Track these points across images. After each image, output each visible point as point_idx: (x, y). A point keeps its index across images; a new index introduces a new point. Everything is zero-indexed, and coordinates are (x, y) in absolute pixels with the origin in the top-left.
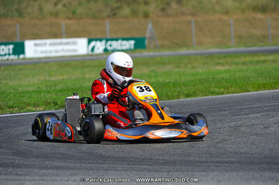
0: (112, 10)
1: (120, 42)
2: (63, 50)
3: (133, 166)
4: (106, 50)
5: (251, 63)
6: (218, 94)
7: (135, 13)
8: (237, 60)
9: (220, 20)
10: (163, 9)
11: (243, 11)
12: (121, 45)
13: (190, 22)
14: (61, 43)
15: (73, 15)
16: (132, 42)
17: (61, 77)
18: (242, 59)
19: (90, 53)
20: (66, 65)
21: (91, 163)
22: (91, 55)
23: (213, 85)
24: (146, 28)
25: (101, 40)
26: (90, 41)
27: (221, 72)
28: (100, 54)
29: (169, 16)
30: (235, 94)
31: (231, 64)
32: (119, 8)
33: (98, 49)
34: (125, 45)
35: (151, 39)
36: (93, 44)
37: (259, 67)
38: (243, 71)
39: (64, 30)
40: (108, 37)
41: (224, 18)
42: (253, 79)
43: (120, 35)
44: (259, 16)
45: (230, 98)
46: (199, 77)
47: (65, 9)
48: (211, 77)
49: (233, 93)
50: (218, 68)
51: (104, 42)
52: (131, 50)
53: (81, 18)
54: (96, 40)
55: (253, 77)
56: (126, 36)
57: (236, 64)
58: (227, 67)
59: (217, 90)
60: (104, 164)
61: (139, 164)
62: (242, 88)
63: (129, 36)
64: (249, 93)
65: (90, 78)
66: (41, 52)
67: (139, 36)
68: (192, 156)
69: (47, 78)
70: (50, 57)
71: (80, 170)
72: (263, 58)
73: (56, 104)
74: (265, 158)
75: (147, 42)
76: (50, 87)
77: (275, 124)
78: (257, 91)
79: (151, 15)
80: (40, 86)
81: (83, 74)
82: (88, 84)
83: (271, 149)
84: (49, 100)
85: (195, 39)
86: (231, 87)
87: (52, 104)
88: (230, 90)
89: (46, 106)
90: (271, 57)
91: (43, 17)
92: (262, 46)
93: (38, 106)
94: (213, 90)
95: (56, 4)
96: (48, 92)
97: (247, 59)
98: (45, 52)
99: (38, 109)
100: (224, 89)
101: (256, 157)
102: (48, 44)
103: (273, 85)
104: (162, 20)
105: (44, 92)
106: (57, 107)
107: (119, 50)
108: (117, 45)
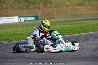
0: (27, 6)
1: (30, 17)
2: (10, 21)
3: (37, 61)
4: (25, 20)
5: (76, 24)
6: (65, 35)
7: (35, 7)
8: (71, 23)
9: (65, 9)
10: (45, 6)
11: (73, 6)
12: (30, 19)
13: (54, 10)
14: (9, 19)
15: (13, 8)
16: (34, 18)
17: (10, 30)
18: (73, 23)
19: (19, 22)
20: (11, 26)
21: (22, 60)
22: (20, 22)
23: (63, 32)
24: (39, 12)
25: (23, 17)
26: (19, 18)
27: (66, 27)
28: (23, 22)
29: (47, 8)
30: (71, 35)
31: (69, 24)
32: (29, 6)
33: (22, 20)
34: (32, 19)
37: (79, 25)
38: (74, 27)
39: (10, 14)
40: (26, 16)
42: (77, 30)
43: (29, 15)
44: (79, 7)
45: (70, 36)
46: (58, 29)
47: (10, 6)
48: (62, 29)
49: (71, 34)
50: (65, 26)
51: (24, 18)
52: (34, 20)
53: (16, 10)
54: (21, 17)
55: (77, 29)
56: (31, 15)
57: (71, 24)
58: (68, 26)
59: (65, 33)
60: (26, 60)
61: (38, 60)
62: (74, 33)
63: (33, 15)
64: (76, 34)
65: (20, 30)
66: (3, 22)
67: (36, 15)
68: (57, 57)
69: (5, 31)
70: (5, 24)
71: (18, 62)
72: (80, 22)
73: (8, 40)
74: (83, 57)
75: (39, 17)
76: (6, 34)
77: (86, 45)
78: (79, 33)
79: (40, 8)
80: (3, 34)
81: (17, 29)
82: (19, 33)
83: (85, 54)
84: (6, 38)
85: (56, 16)
86: (70, 32)
87: (7, 40)
88: (69, 33)
89: (5, 40)
90: (83, 22)
91: (3, 10)
92: (80, 18)
93: (2, 41)
94: (63, 33)
95: (7, 5)
96: (6, 36)
97: (75, 23)
98: (4, 22)
99: (2, 42)
100: (67, 33)
101: (80, 57)
102: (5, 19)
103: (85, 32)
104: (44, 9)
105: (4, 36)
106: (9, 41)
107: (29, 21)
108: (29, 19)
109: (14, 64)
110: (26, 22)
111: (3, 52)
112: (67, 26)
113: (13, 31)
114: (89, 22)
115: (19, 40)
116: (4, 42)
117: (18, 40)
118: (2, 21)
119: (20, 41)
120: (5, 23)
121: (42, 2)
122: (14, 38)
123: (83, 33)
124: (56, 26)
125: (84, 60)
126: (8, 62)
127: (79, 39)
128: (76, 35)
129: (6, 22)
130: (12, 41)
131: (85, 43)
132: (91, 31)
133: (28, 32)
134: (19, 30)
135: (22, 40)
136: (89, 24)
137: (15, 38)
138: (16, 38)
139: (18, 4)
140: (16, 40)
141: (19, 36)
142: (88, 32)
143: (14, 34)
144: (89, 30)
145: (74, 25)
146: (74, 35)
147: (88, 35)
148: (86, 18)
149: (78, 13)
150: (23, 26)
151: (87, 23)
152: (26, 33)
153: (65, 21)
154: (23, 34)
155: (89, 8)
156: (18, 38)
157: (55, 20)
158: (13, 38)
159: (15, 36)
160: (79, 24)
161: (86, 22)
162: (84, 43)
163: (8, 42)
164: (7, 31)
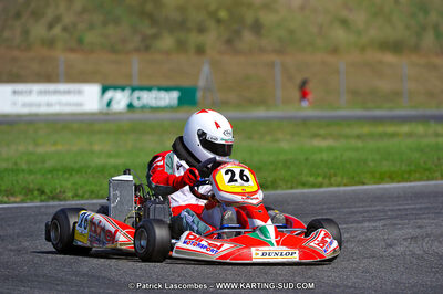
0: (145, 38)
1: (154, 93)
2: (59, 103)
4: (130, 106)
5: (371, 136)
6: (313, 186)
7: (181, 46)
8: (347, 131)
9: (324, 63)
11: (363, 49)
12: (156, 99)
13: (272, 65)
14: (56, 92)
15: (79, 45)
16: (175, 95)
17: (53, 149)
18: (357, 130)
19: (105, 109)
20: (64, 127)
22: (107, 114)
23: (305, 172)
24: (199, 72)
25: (123, 89)
26: (104, 90)
27: (320, 150)
28: (120, 113)
29: (237, 52)
30: (342, 188)
31: (338, 137)
32: (156, 36)
33: (118, 102)
35: (207, 89)
36: (109, 94)
37: (384, 144)
38: (357, 149)
39: (62, 69)
40: (136, 83)
41: (330, 59)
42: (372, 164)
43: (153, 82)
44: (389, 58)
46: (282, 157)
47: (65, 35)
48: (302, 157)
49: (339, 185)
50: (317, 143)
51: (127, 92)
52: (172, 107)
53: (91, 52)
54: (115, 88)
55: (373, 160)
56: (164, 83)
57: (347, 137)
58: (330, 142)
59: (312, 179)
62: (353, 178)
63: (170, 83)
64: (366, 187)
65: (101, 150)
66: (24, 105)
67: (186, 83)
69: (31, 148)
70: (36, 115)
72: (391, 129)
73: (43, 192)
75: (199, 95)
76: (36, 163)
77: (405, 240)
78: (379, 183)
79: (208, 50)
80: (19, 161)
81: (91, 144)
82: (97, 161)
84: (31, 186)
85: (279, 93)
86: (335, 175)
87: (36, 193)
88: (333, 180)
89: (26, 195)
90: (405, 129)
91: (29, 48)
92: (391, 109)
93: (13, 195)
94: (305, 179)
95: (50, 26)
96: (31, 172)
97: (365, 130)
98: (31, 105)
99: (12, 199)
100: (324, 178)
102: (35, 92)
103: (406, 176)
104: (226, 59)
105: (23, 171)
106: (43, 197)
107: (152, 107)
108: (150, 98)
110: (137, 116)
111: (11, 250)
112: (324, 144)
113: (69, 151)
114: (431, 130)
115: (93, 195)
116: (22, 201)
117: (86, 196)
118: (20, 99)
119: (95, 201)
120: (34, 110)
121: (219, 21)
122: (68, 184)
123: (399, 182)
124: (275, 141)
127: (378, 211)
129: (39, 105)
130: (60, 200)
131: (402, 228)
132: (438, 174)
134: (97, 148)
136: (432, 141)
137: (74, 184)
138: (81, 187)
139: (105, 24)
140: (77, 195)
141: (93, 177)
142: (420, 180)
143: (73, 170)
144: (427, 169)
145: (360, 144)
146: (353, 191)
147: (418, 195)
148: (420, 112)
149: (384, 85)
150: (120, 132)
151: (421, 136)
153: (319, 119)
155: (435, 67)
156: (87, 188)
157: (272, 113)
158: (64, 183)
159: (77, 179)
160: (382, 136)
161: (420, 129)
162: (399, 229)
163: (42, 201)
164: (40, 150)
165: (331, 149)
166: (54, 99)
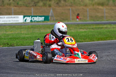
0: (35, 3)
1: (38, 17)
2: (12, 20)
4: (31, 21)
5: (96, 28)
6: (80, 42)
7: (45, 5)
8: (89, 27)
9: (83, 9)
10: (57, 3)
11: (93, 5)
13: (69, 9)
14: (11, 17)
15: (17, 5)
16: (43, 18)
17: (11, 33)
18: (92, 27)
19: (24, 22)
20: (14, 27)
22: (25, 23)
23: (78, 38)
24: (50, 11)
25: (29, 16)
26: (24, 17)
27: (82, 32)
28: (29, 23)
29: (60, 6)
31: (87, 29)
32: (38, 2)
33: (28, 20)
34: (40, 19)
35: (51, 16)
36: (26, 18)
37: (99, 30)
38: (92, 32)
39: (13, 11)
40: (33, 15)
41: (85, 8)
42: (96, 36)
43: (38, 15)
44: (101, 7)
45: (86, 44)
46: (72, 34)
47: (14, 2)
48: (78, 34)
49: (87, 42)
50: (81, 30)
51: (30, 17)
52: (42, 21)
53: (21, 6)
54: (27, 16)
55: (97, 35)
56: (40, 15)
57: (89, 29)
58: (85, 30)
59: (80, 40)
60: (28, 72)
62: (91, 39)
63: (42, 15)
65: (24, 33)
66: (3, 21)
67: (46, 15)
68: (68, 69)
69: (5, 33)
70: (6, 23)
71: (18, 74)
72: (101, 26)
73: (8, 44)
74: (100, 71)
75: (50, 18)
76: (6, 37)
77: (105, 56)
78: (98, 41)
79: (52, 6)
80: (2, 36)
81: (21, 31)
82: (23, 36)
83: (103, 67)
84: (5, 43)
85: (71, 17)
86: (86, 39)
87: (6, 44)
89: (4, 45)
90: (105, 26)
91: (4, 6)
92: (101, 21)
94: (78, 40)
96: (5, 39)
97: (94, 27)
98: (4, 21)
100: (83, 40)
101: (96, 71)
102: (6, 18)
103: (105, 39)
104: (57, 8)
105: (3, 39)
106: (8, 46)
107: (37, 21)
109: (12, 75)
110: (33, 23)
112: (83, 30)
113: (15, 33)
114: (112, 26)
115: (22, 45)
116: (3, 47)
117: (20, 45)
118: (2, 19)
119: (22, 47)
122: (15, 42)
123: (103, 41)
124: (70, 30)
125: (101, 75)
126: (5, 73)
127: (98, 48)
128: (94, 43)
129: (7, 21)
130: (13, 46)
132: (114, 38)
133: (34, 36)
134: (22, 32)
135: (26, 46)
136: (112, 29)
137: (16, 42)
138: (18, 43)
140: (17, 45)
141: (22, 40)
142: (109, 40)
143: (16, 38)
144: (111, 37)
145: (93, 30)
146: (91, 43)
147: (109, 44)
148: (109, 22)
149: (99, 15)
150: (29, 28)
151: (109, 28)
152: (31, 37)
153: (82, 24)
154: (27, 38)
155: (113, 10)
156: (20, 43)
157: (69, 22)
158: (13, 42)
160: (99, 28)
161: (109, 26)
162: (104, 53)
163: (8, 47)
164: (7, 33)
165: (85, 32)
166: (11, 19)
